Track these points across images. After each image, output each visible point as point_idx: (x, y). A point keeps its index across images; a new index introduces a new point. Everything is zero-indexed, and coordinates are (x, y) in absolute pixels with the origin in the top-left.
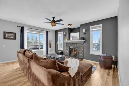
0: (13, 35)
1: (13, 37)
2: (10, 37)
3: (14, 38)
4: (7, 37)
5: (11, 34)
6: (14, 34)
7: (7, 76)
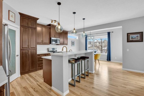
0: (139, 35)
1: (139, 39)
2: (135, 38)
3: (141, 40)
4: (130, 39)
5: (136, 35)
6: (141, 33)
7: (133, 91)
